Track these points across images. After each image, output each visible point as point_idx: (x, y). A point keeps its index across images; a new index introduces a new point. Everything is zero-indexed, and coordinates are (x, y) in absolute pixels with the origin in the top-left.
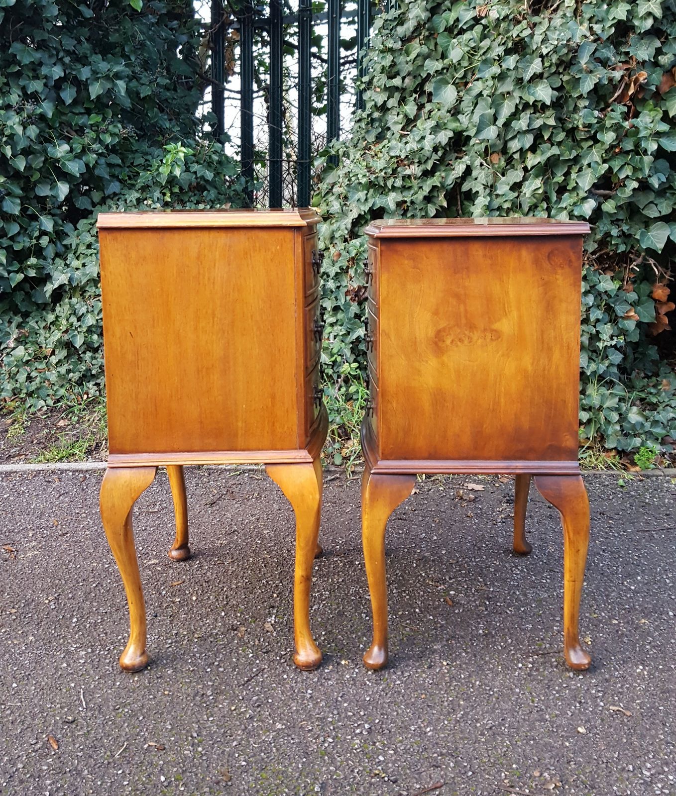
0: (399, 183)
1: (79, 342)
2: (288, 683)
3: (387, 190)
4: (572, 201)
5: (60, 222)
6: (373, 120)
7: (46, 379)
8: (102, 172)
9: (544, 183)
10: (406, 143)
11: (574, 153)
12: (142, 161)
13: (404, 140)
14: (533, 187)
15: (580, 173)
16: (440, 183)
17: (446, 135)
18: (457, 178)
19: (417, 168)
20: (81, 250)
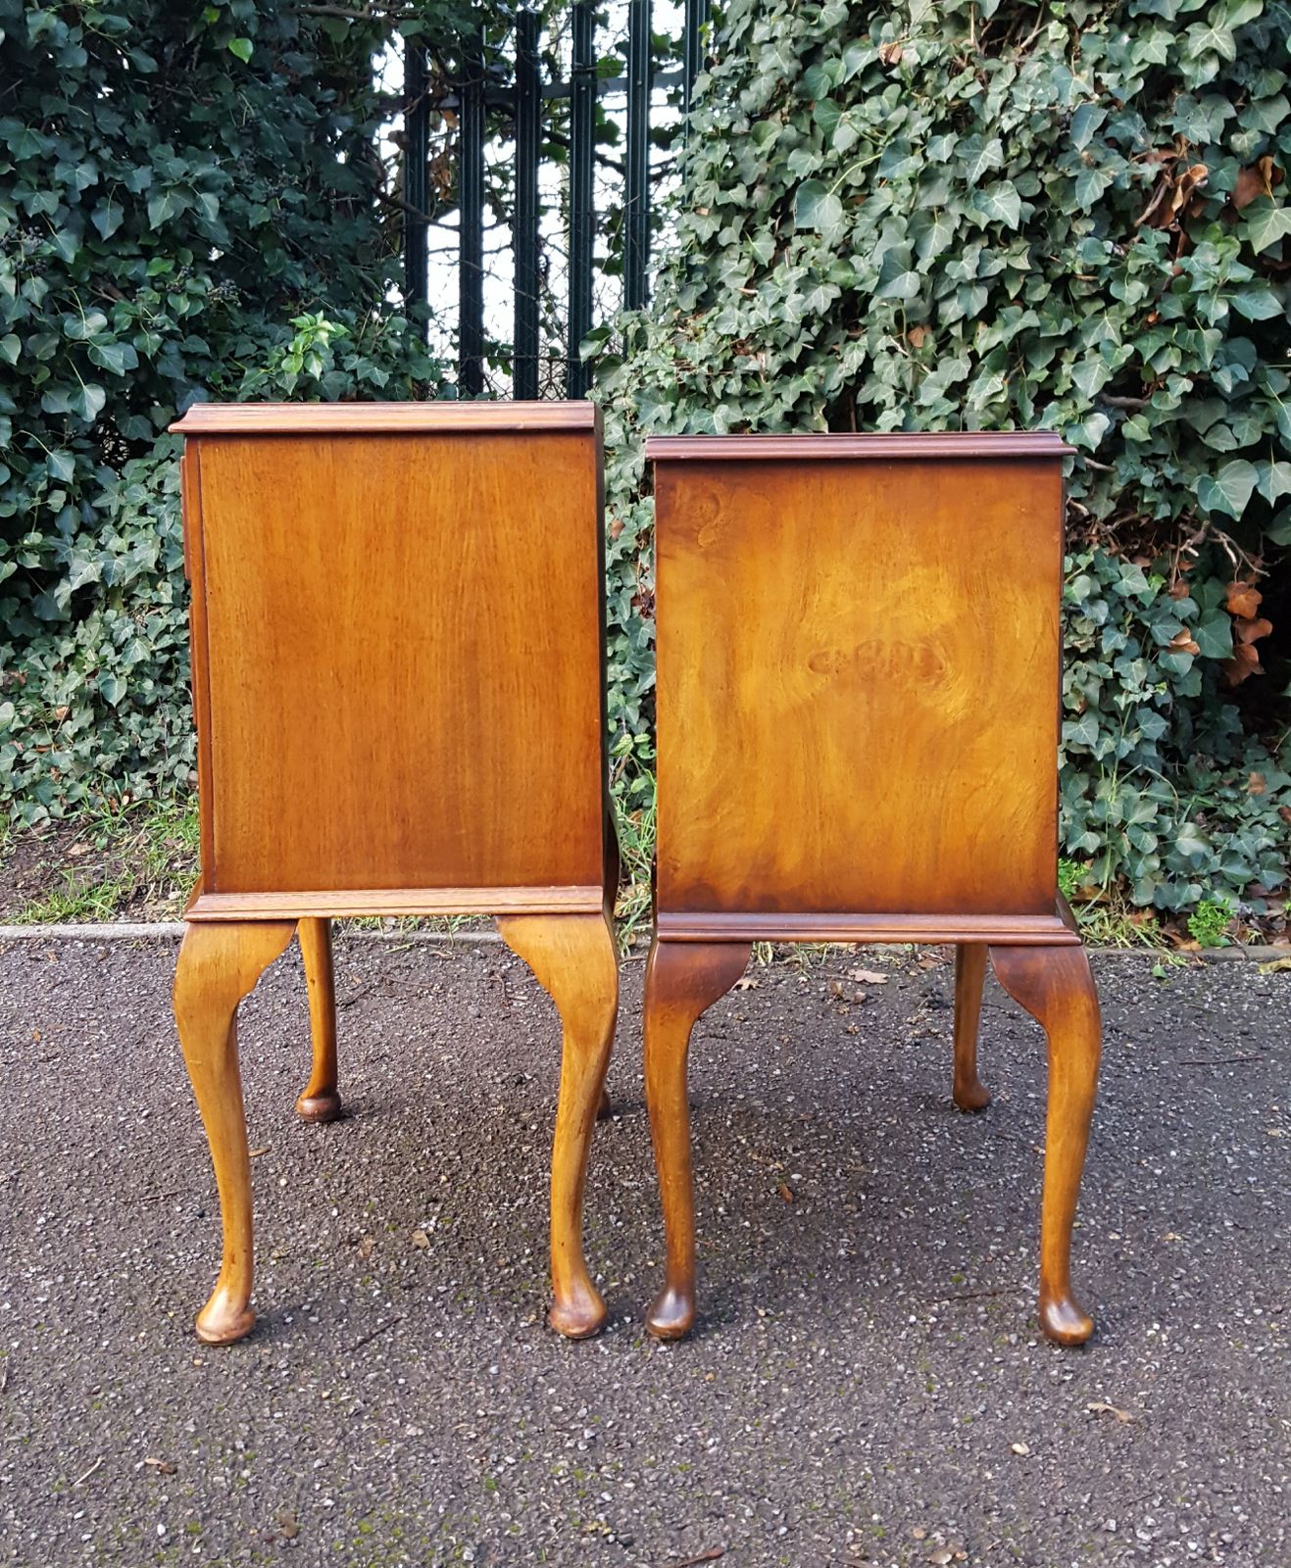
0: (735, 387)
1: (116, 693)
3: (713, 402)
4: (1062, 417)
5: (90, 464)
6: (691, 269)
7: (53, 765)
8: (172, 368)
9: (1010, 384)
10: (751, 310)
11: (1067, 325)
12: (251, 349)
13: (748, 305)
14: (988, 391)
15: (1080, 363)
16: (816, 387)
17: (826, 295)
18: (847, 378)
19: (770, 359)
20: (130, 515)
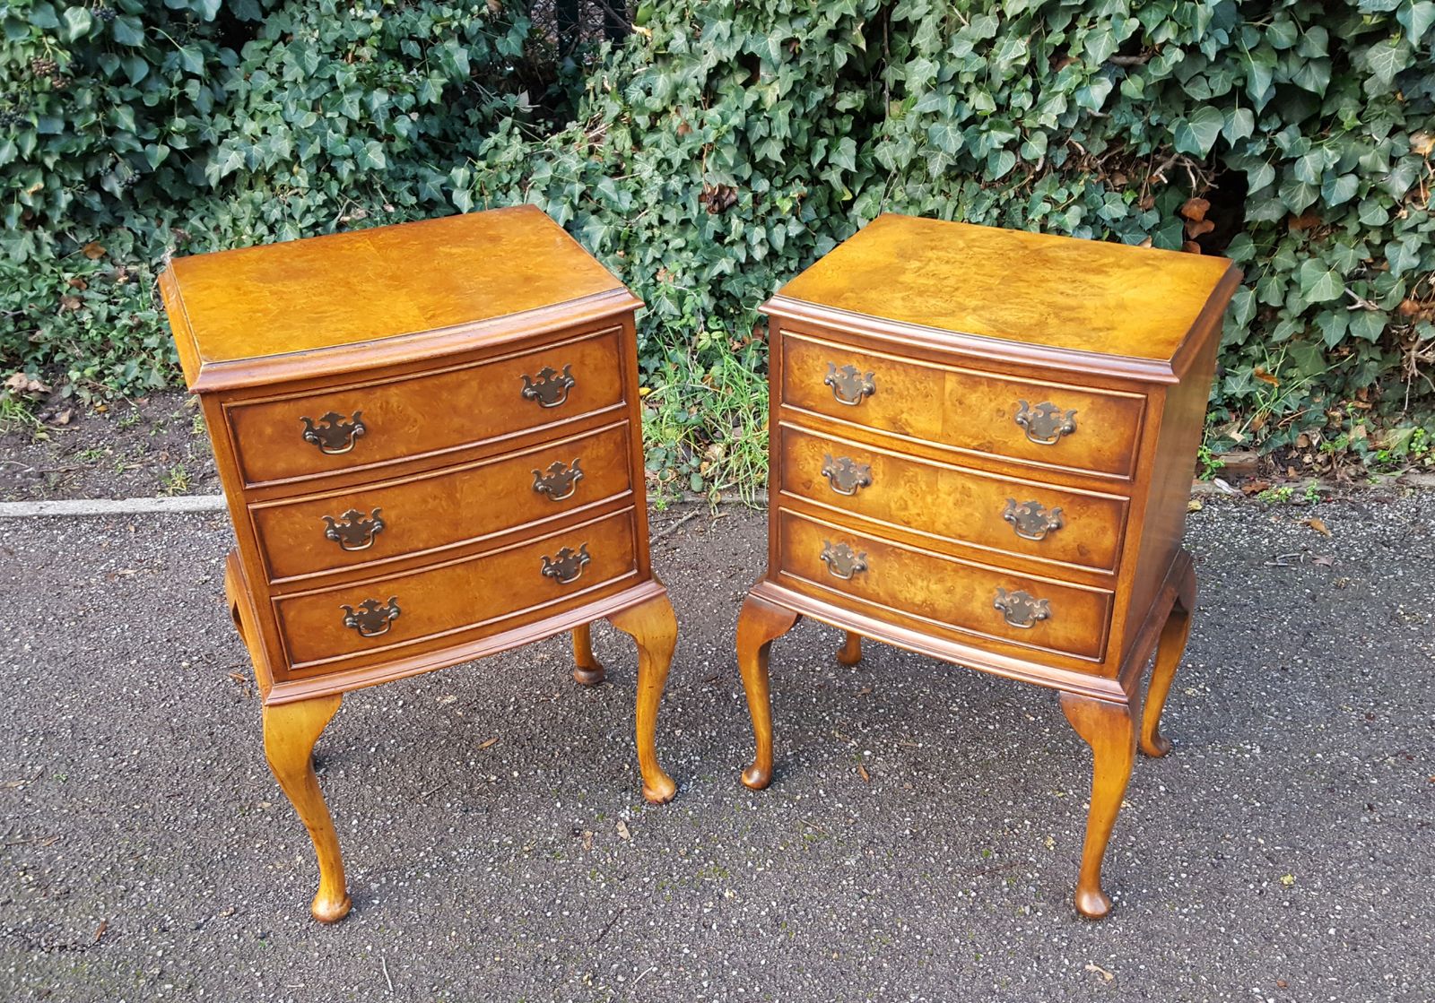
0: (786, 8)
2: (655, 936)
5: (213, 49)
9: (1031, 47)
16: (853, 11)
20: (256, 102)
